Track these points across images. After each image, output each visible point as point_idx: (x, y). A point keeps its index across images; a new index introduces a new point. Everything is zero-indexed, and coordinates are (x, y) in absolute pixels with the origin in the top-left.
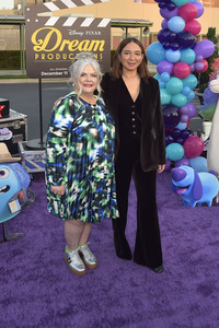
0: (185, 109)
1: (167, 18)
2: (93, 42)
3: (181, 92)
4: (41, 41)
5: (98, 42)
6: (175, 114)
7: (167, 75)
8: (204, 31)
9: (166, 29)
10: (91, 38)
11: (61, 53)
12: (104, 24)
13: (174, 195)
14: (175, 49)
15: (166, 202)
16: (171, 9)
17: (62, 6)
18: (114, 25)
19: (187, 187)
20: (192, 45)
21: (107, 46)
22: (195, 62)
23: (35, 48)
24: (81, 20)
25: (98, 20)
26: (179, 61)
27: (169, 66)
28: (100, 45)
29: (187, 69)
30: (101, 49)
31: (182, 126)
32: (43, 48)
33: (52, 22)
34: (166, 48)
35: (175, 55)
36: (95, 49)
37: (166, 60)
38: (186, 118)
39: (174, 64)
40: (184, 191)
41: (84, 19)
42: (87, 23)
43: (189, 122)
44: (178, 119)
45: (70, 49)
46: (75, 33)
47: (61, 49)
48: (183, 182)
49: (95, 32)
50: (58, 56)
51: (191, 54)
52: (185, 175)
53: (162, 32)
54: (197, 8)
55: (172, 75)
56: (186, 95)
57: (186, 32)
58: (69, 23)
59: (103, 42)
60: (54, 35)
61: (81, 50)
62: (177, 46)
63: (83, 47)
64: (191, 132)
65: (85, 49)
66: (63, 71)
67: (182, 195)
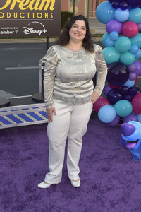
0: (133, 67)
2: (43, 1)
3: (129, 51)
5: (48, 1)
6: (124, 72)
7: (115, 34)
11: (12, 12)
13: (123, 150)
14: (123, 9)
15: (116, 156)
19: (136, 142)
26: (128, 21)
27: (118, 26)
28: (50, 4)
29: (136, 28)
30: (52, 8)
31: (130, 83)
34: (115, 7)
35: (124, 14)
36: (46, 9)
37: (115, 19)
38: (133, 75)
39: (123, 23)
40: (134, 145)
43: (136, 80)
44: (126, 77)
45: (21, 7)
47: (12, 8)
48: (133, 137)
50: (9, 15)
52: (134, 130)
55: (121, 34)
56: (134, 53)
61: (31, 9)
62: (126, 5)
63: (33, 6)
64: (138, 89)
65: (36, 8)
66: (14, 30)
67: (132, 149)
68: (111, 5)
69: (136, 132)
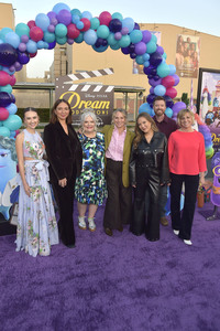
1: (154, 87)
5: (105, 102)
8: (179, 96)
9: (152, 94)
10: (100, 100)
11: (80, 110)
12: (109, 90)
16: (156, 80)
17: (80, 77)
18: (116, 90)
21: (111, 105)
22: (173, 116)
24: (94, 87)
25: (105, 87)
28: (106, 104)
30: (107, 108)
33: (73, 88)
36: (103, 108)
41: (96, 86)
42: (97, 89)
45: (86, 107)
46: (89, 96)
47: (80, 107)
49: (103, 95)
53: (150, 96)
54: (174, 79)
58: (85, 89)
59: (109, 103)
60: (75, 97)
61: (93, 108)
65: (96, 107)
68: (149, 106)
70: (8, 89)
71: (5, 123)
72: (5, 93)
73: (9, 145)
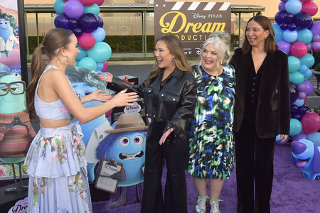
0: (303, 86)
1: (285, 1)
2: (215, 24)
3: (299, 71)
4: (168, 24)
5: (219, 24)
6: (293, 91)
9: (283, 11)
10: (213, 21)
11: (186, 35)
12: (224, 8)
13: (293, 167)
14: (292, 30)
19: (307, 160)
20: (309, 25)
21: (228, 29)
22: (312, 41)
23: (163, 31)
26: (296, 41)
27: (286, 46)
28: (221, 27)
29: (304, 48)
31: (300, 102)
32: (169, 31)
33: (177, 7)
34: (283, 29)
35: (293, 35)
37: (284, 40)
38: (303, 94)
39: (291, 43)
40: (304, 164)
41: (206, 4)
42: (209, 7)
43: (306, 100)
44: (296, 96)
45: (194, 31)
46: (198, 16)
47: (186, 31)
49: (217, 15)
50: (183, 38)
51: (308, 34)
52: (305, 148)
53: (279, 14)
55: (290, 54)
56: (303, 73)
57: (303, 13)
58: (193, 7)
59: (224, 24)
60: (180, 19)
61: (203, 31)
62: (295, 26)
63: (205, 29)
64: (308, 108)
65: (208, 31)
66: (187, 51)
67: (303, 167)
68: (279, 27)
69: (307, 150)
70: (94, 9)
71: (90, 52)
72: (91, 15)
73: (96, 82)
